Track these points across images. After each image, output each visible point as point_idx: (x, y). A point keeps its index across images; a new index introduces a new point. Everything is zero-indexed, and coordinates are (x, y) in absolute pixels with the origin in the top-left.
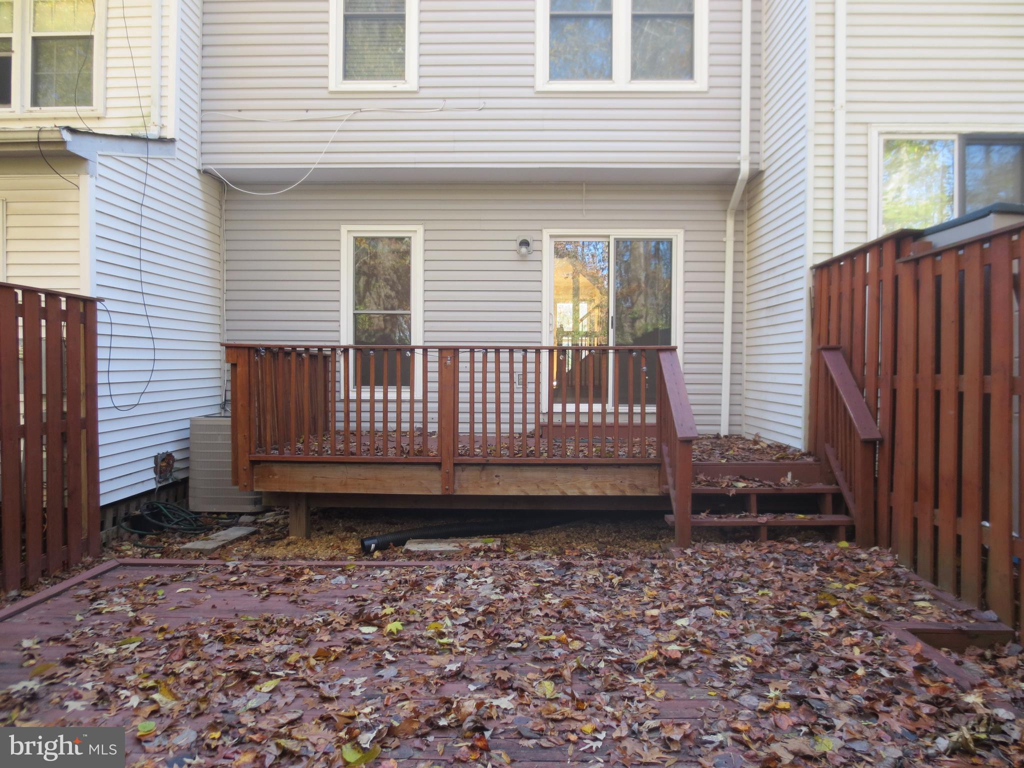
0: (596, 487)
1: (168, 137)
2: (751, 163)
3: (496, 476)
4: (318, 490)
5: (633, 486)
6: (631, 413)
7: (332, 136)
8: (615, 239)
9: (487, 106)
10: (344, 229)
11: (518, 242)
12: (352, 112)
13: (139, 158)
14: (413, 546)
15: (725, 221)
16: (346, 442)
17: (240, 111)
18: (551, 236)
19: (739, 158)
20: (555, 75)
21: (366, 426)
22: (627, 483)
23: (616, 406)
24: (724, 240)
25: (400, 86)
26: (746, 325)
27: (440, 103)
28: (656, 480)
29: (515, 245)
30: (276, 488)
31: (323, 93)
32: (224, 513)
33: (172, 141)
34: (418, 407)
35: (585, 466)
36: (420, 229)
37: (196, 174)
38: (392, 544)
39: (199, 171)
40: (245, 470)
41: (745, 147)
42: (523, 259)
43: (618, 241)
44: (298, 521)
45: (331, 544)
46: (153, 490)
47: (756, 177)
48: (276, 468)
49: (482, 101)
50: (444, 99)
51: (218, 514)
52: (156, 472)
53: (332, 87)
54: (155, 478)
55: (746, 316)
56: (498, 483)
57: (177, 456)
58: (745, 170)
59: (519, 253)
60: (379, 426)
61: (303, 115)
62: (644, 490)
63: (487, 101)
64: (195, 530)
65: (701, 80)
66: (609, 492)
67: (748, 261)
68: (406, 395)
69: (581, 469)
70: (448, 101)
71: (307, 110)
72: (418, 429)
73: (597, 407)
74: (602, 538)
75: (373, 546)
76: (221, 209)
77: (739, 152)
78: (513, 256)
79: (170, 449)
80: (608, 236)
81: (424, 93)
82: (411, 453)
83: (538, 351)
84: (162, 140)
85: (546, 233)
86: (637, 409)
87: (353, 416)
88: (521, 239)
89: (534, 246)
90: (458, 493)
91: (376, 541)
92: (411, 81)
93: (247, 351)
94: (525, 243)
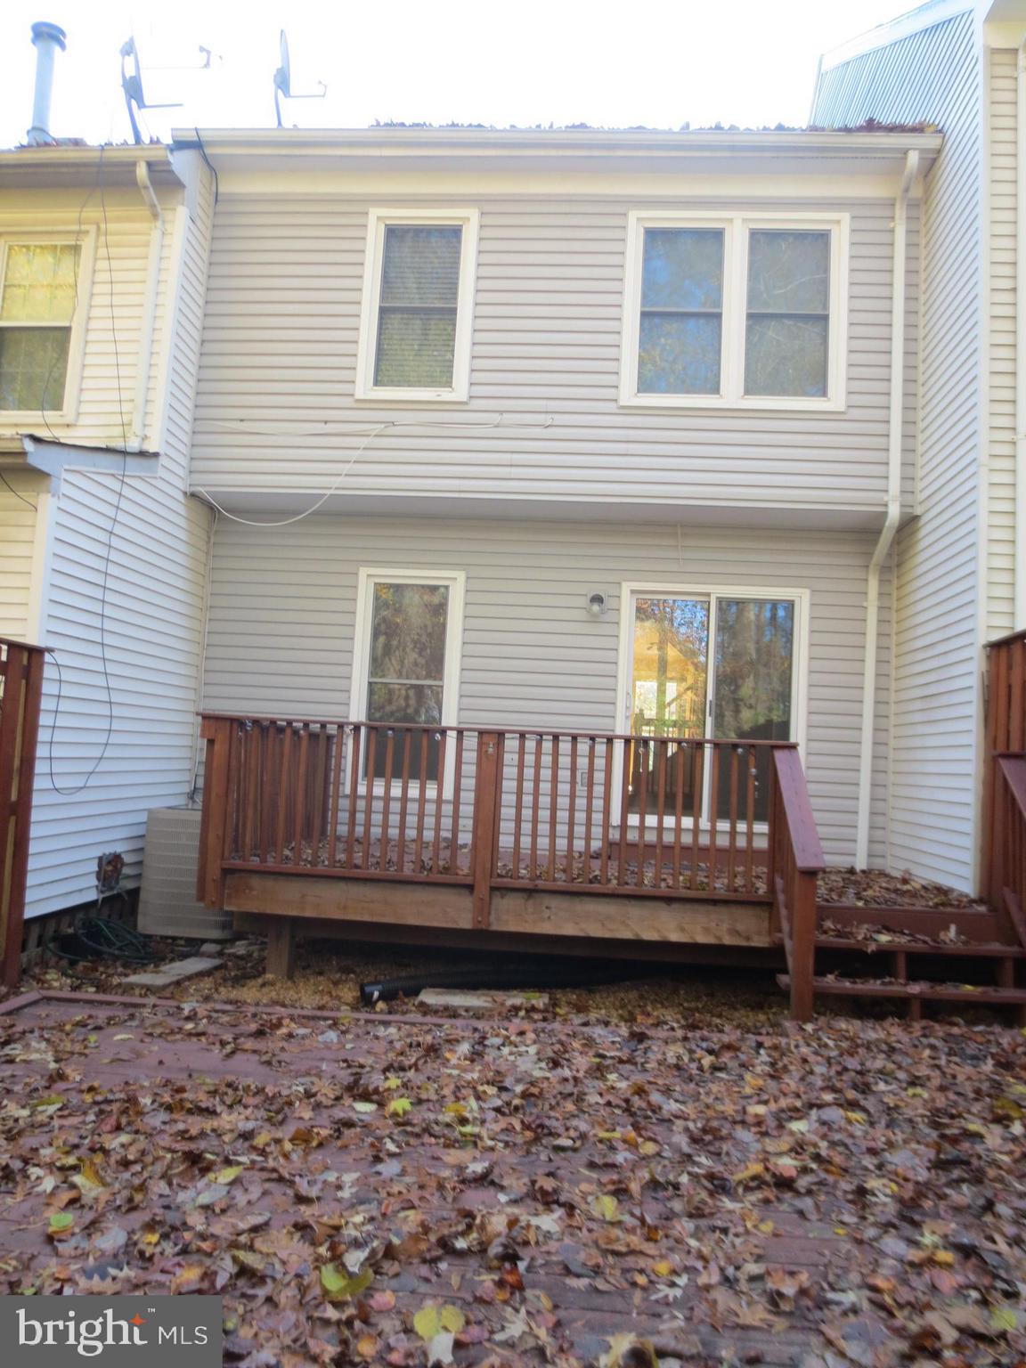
0: (683, 930)
1: (151, 450)
2: (902, 506)
3: (547, 908)
4: (308, 913)
5: (734, 932)
6: (733, 833)
7: (355, 455)
8: (717, 598)
9: (555, 423)
10: (364, 572)
11: (589, 597)
12: (383, 426)
13: (113, 475)
14: (430, 997)
15: (866, 580)
16: (349, 851)
17: (242, 420)
18: (633, 592)
19: (886, 499)
20: (645, 385)
21: (376, 831)
22: (725, 926)
23: (713, 821)
24: (865, 604)
25: (445, 394)
26: (893, 720)
27: (496, 418)
28: (766, 924)
29: (584, 602)
30: (253, 907)
31: (348, 402)
32: (181, 938)
33: (156, 455)
34: (447, 809)
35: (669, 900)
36: (461, 576)
37: (180, 497)
38: (401, 993)
39: (185, 493)
40: (214, 881)
41: (894, 485)
42: (594, 619)
43: (720, 601)
44: (278, 956)
45: (321, 988)
46: (93, 904)
47: (909, 524)
48: (255, 881)
49: (549, 416)
50: (501, 412)
51: (174, 939)
52: (98, 879)
53: (359, 395)
54: (97, 887)
55: (893, 708)
56: (549, 918)
57: (127, 859)
58: (894, 513)
59: (589, 611)
60: (394, 832)
61: (321, 428)
62: (748, 938)
63: (557, 417)
64: (142, 959)
65: (837, 396)
66: (701, 939)
67: (897, 634)
68: (431, 793)
69: (662, 905)
70: (505, 415)
71: (326, 422)
72: (445, 839)
73: (687, 822)
74: (688, 1001)
75: (376, 994)
76: (208, 542)
77: (886, 491)
78: (582, 615)
79: (119, 848)
80: (708, 595)
81: (476, 404)
82: (434, 870)
83: (610, 741)
84: (142, 454)
85: (626, 588)
86: (742, 827)
87: (360, 817)
88: (592, 594)
89: (609, 603)
90: (495, 927)
91: (380, 987)
92: (460, 388)
93: (228, 724)
94: (598, 599)
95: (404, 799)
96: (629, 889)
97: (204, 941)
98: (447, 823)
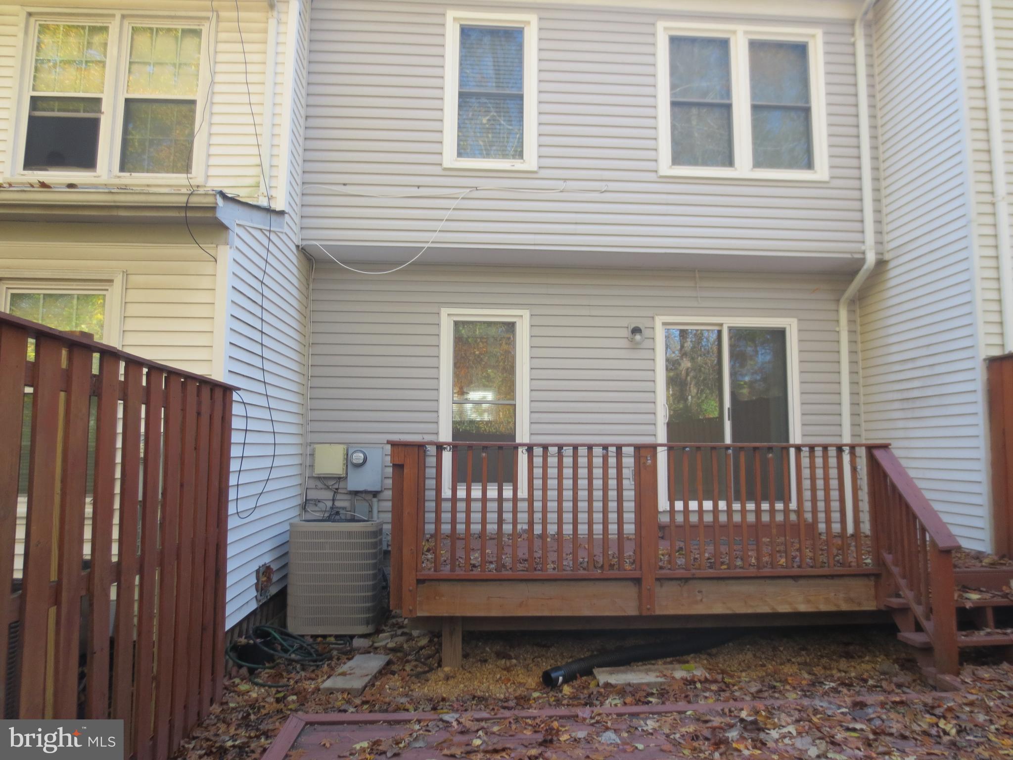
0: (808, 602)
1: (278, 209)
2: (877, 253)
3: (699, 592)
4: (494, 614)
5: (849, 600)
7: (447, 214)
8: (729, 327)
9: (610, 189)
10: (444, 312)
11: (630, 330)
12: (468, 190)
13: (261, 230)
15: (837, 311)
16: (468, 550)
17: (345, 184)
18: (664, 324)
19: (863, 248)
20: (677, 160)
21: (476, 528)
22: (842, 595)
24: (837, 329)
25: (518, 165)
26: (863, 417)
27: (561, 185)
28: (873, 592)
29: (626, 333)
30: (443, 611)
31: (437, 170)
32: (330, 636)
33: (282, 213)
34: (523, 506)
35: (796, 578)
36: (526, 313)
37: (294, 249)
38: (578, 675)
39: (297, 247)
40: (410, 591)
41: (870, 237)
42: (635, 346)
43: (730, 329)
44: (452, 648)
45: (498, 676)
46: (253, 613)
47: (881, 264)
48: (444, 588)
49: (604, 184)
50: (565, 180)
51: (324, 637)
52: (257, 591)
53: (447, 163)
54: (256, 597)
55: (863, 408)
56: (701, 600)
58: (871, 259)
59: (632, 340)
60: (492, 528)
61: (414, 191)
62: (859, 604)
63: (610, 184)
64: (315, 661)
65: (822, 170)
66: (823, 608)
67: (862, 351)
68: (508, 493)
69: (790, 582)
70: (569, 183)
71: (419, 187)
72: (524, 531)
74: (794, 658)
75: (561, 679)
76: (308, 288)
77: (863, 242)
78: (624, 343)
79: (267, 560)
80: (721, 325)
81: (544, 173)
82: (606, 567)
84: (268, 210)
85: (659, 321)
86: (765, 506)
87: (461, 517)
88: (633, 326)
89: (646, 333)
90: (658, 612)
91: (562, 672)
92: (530, 160)
93: (416, 449)
94: (636, 330)
95: (484, 499)
96: (767, 571)
97: (352, 637)
98: (523, 517)
